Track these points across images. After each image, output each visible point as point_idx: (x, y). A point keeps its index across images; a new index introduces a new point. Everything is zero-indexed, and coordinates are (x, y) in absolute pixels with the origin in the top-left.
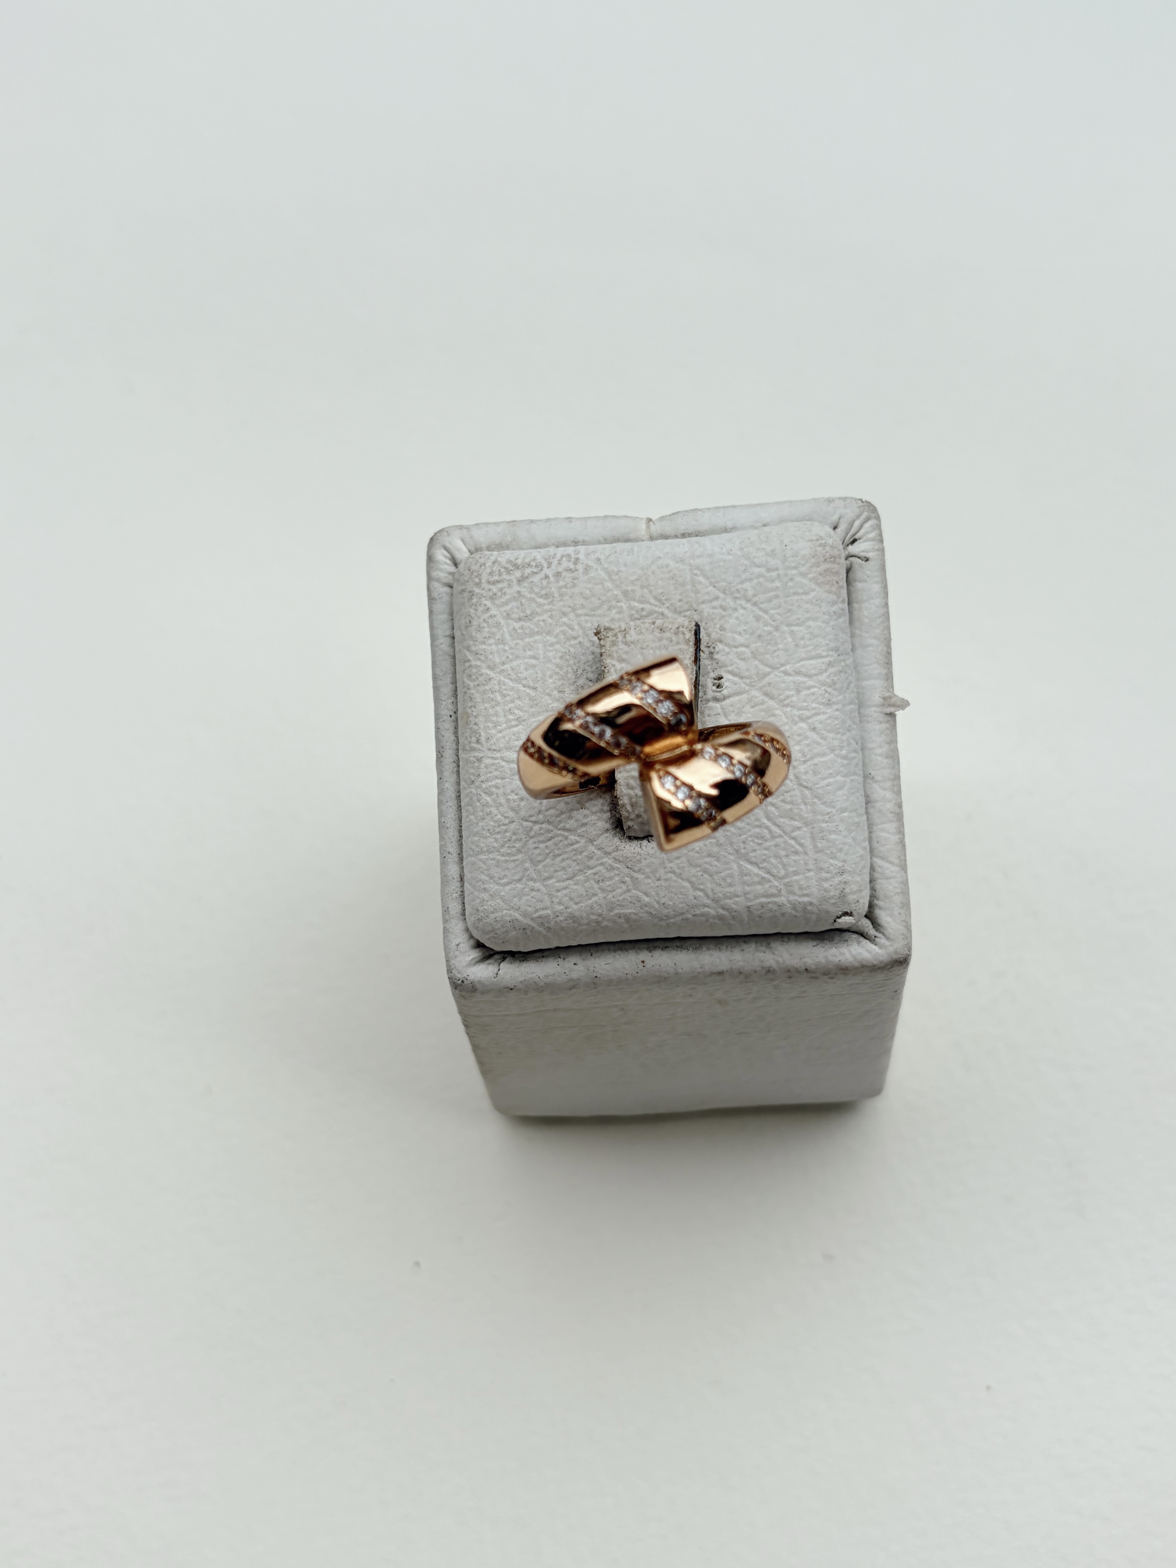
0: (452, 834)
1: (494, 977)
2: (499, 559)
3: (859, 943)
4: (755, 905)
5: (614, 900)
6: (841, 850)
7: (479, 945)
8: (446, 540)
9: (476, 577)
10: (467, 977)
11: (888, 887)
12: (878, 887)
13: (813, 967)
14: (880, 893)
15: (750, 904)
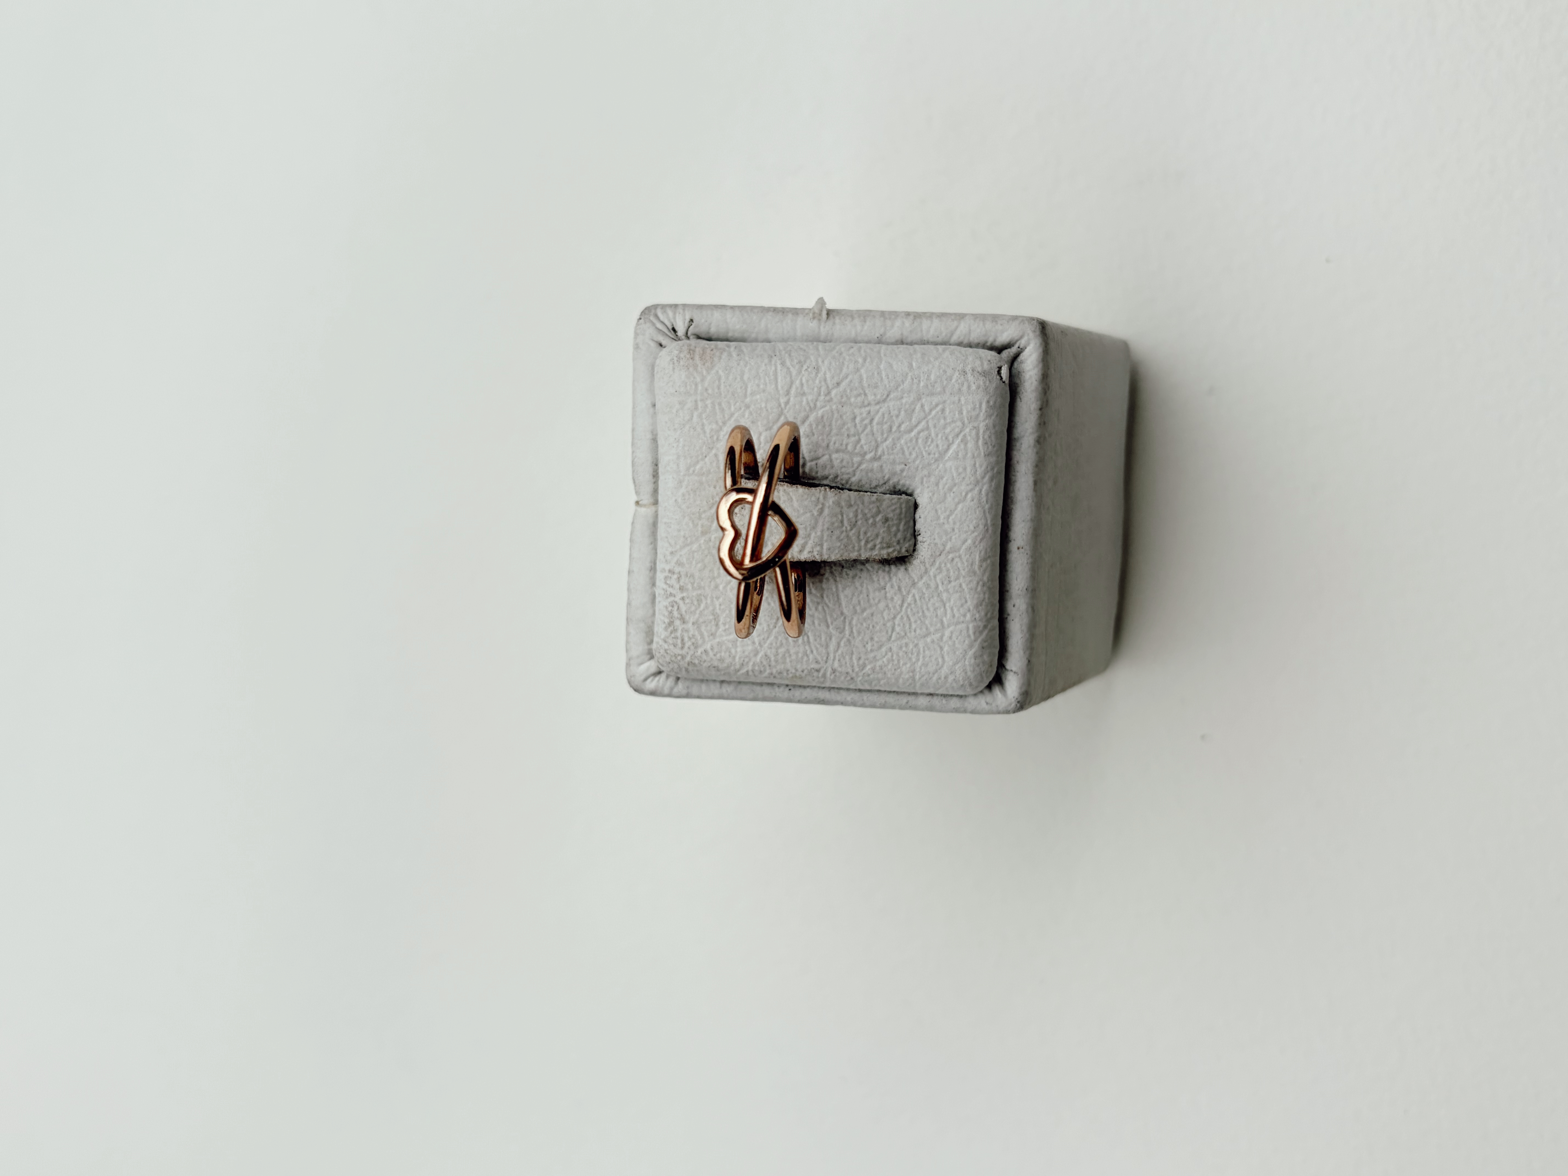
0: (891, 699)
1: (1018, 675)
2: (662, 637)
3: (1022, 362)
4: (984, 450)
5: (966, 570)
6: (945, 372)
7: (989, 687)
8: (639, 679)
9: (676, 658)
10: (1015, 698)
11: (977, 332)
12: (976, 341)
13: (1039, 403)
14: (982, 339)
15: (983, 454)
